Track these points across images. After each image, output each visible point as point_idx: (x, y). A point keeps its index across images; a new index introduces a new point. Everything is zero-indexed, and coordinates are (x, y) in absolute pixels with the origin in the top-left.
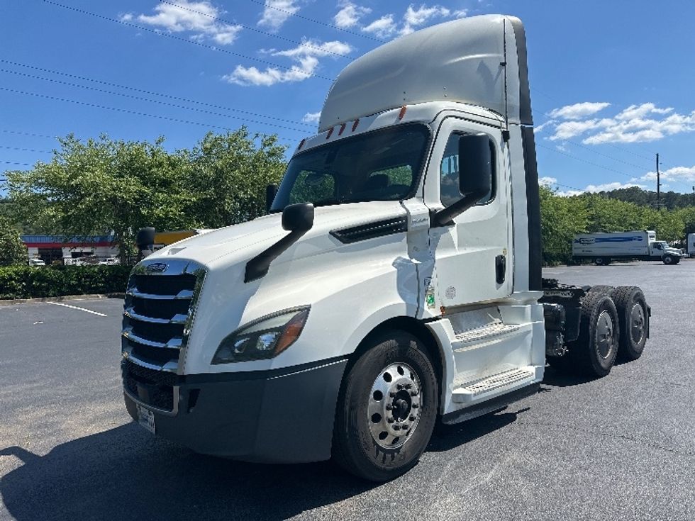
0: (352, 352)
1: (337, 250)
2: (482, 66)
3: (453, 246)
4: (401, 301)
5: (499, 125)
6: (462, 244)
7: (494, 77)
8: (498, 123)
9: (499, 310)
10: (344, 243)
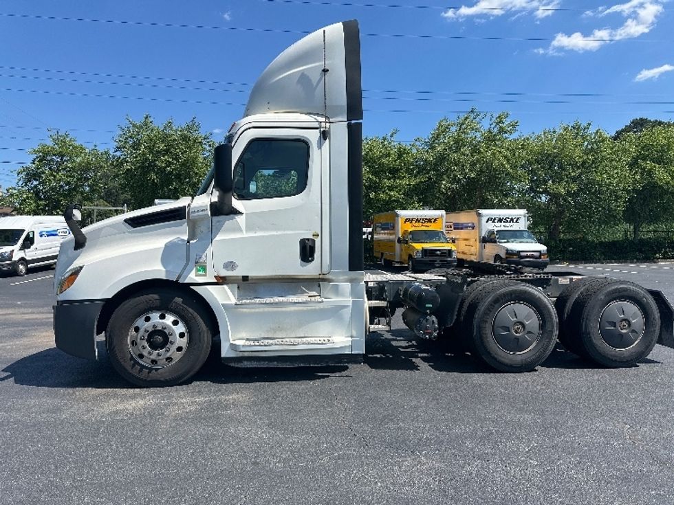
0: (110, 297)
1: (129, 232)
2: (303, 77)
3: (240, 230)
4: (162, 268)
5: (318, 126)
6: (249, 228)
7: (315, 84)
8: (316, 125)
9: (319, 286)
10: (134, 227)
